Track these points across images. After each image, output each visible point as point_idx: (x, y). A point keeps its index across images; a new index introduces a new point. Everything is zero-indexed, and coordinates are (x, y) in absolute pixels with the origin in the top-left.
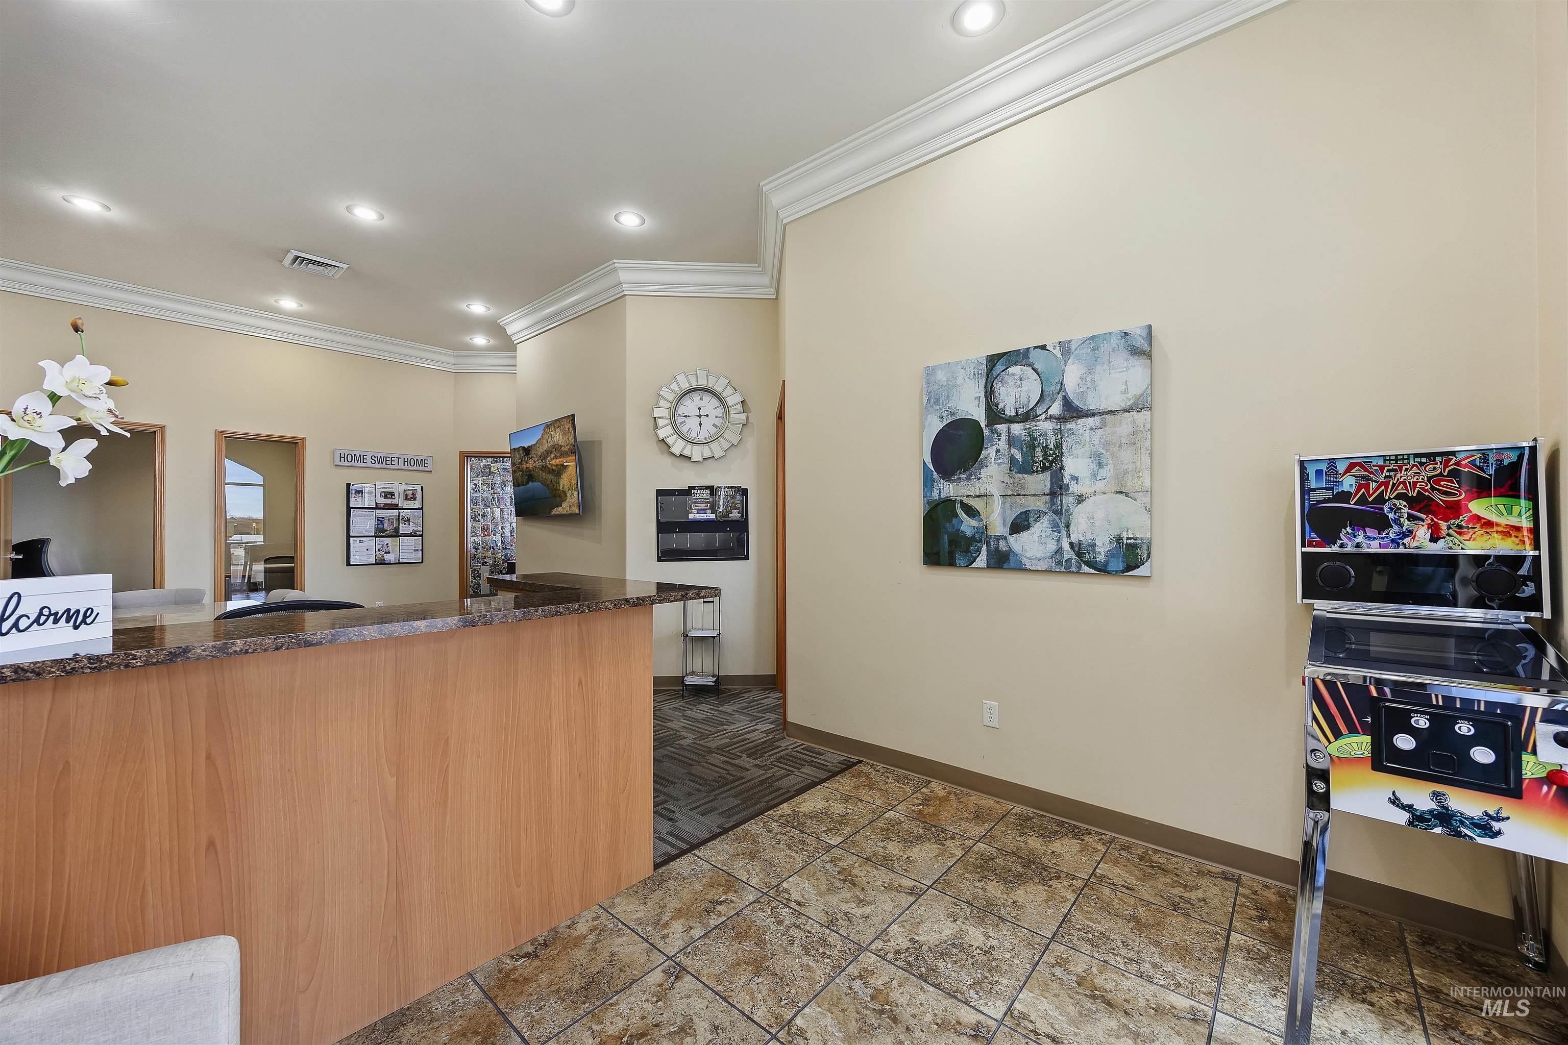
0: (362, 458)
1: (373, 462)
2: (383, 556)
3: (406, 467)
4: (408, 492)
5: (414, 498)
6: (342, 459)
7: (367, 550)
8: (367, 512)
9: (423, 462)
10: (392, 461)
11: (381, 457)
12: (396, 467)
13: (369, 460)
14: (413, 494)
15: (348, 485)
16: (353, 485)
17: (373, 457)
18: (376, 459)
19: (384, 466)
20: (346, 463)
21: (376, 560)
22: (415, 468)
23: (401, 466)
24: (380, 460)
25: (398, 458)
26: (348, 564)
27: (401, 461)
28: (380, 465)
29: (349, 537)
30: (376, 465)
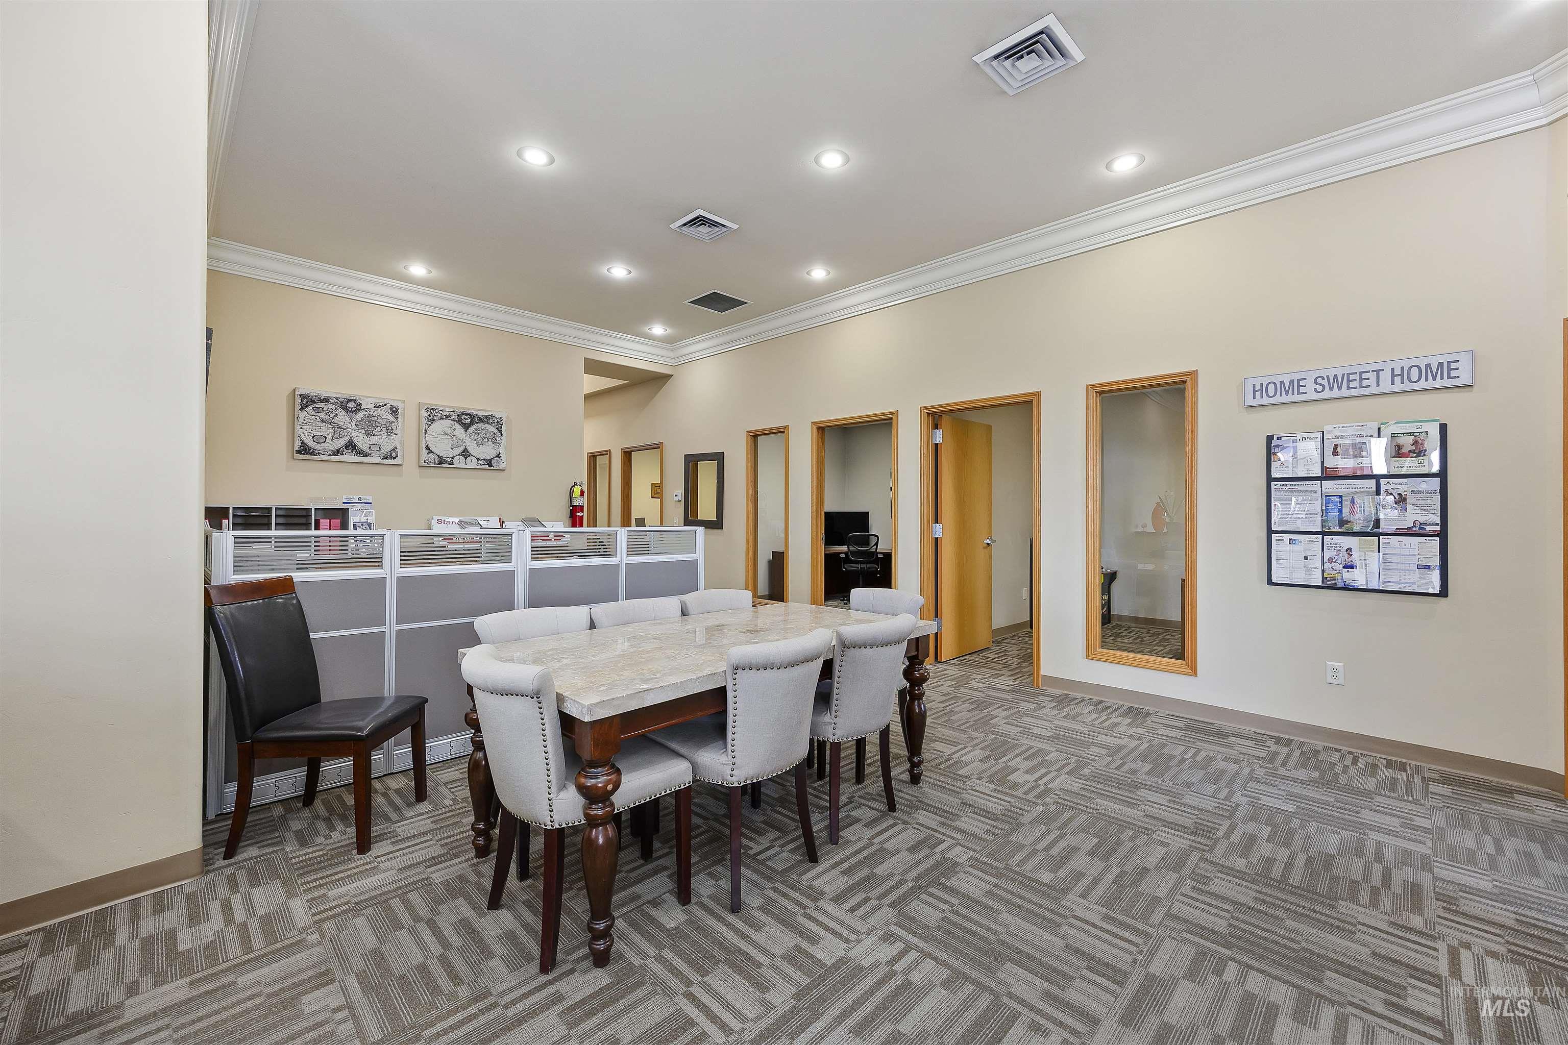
0: (1296, 385)
1: (1320, 388)
2: (1340, 573)
3: (1398, 387)
4: (1402, 440)
5: (1419, 451)
6: (1258, 394)
7: (1306, 558)
8: (1303, 486)
9: (1446, 369)
10: (1362, 379)
11: (1336, 376)
12: (1374, 390)
13: (1310, 385)
14: (1415, 443)
15: (1270, 438)
16: (1278, 438)
17: (1319, 380)
18: (1325, 382)
19: (1345, 392)
20: (1266, 400)
21: (1323, 578)
22: (1422, 384)
23: (1386, 386)
24: (1336, 382)
25: (1378, 371)
26: (1270, 582)
27: (1386, 376)
28: (1336, 393)
29: (1270, 532)
30: (1327, 394)
